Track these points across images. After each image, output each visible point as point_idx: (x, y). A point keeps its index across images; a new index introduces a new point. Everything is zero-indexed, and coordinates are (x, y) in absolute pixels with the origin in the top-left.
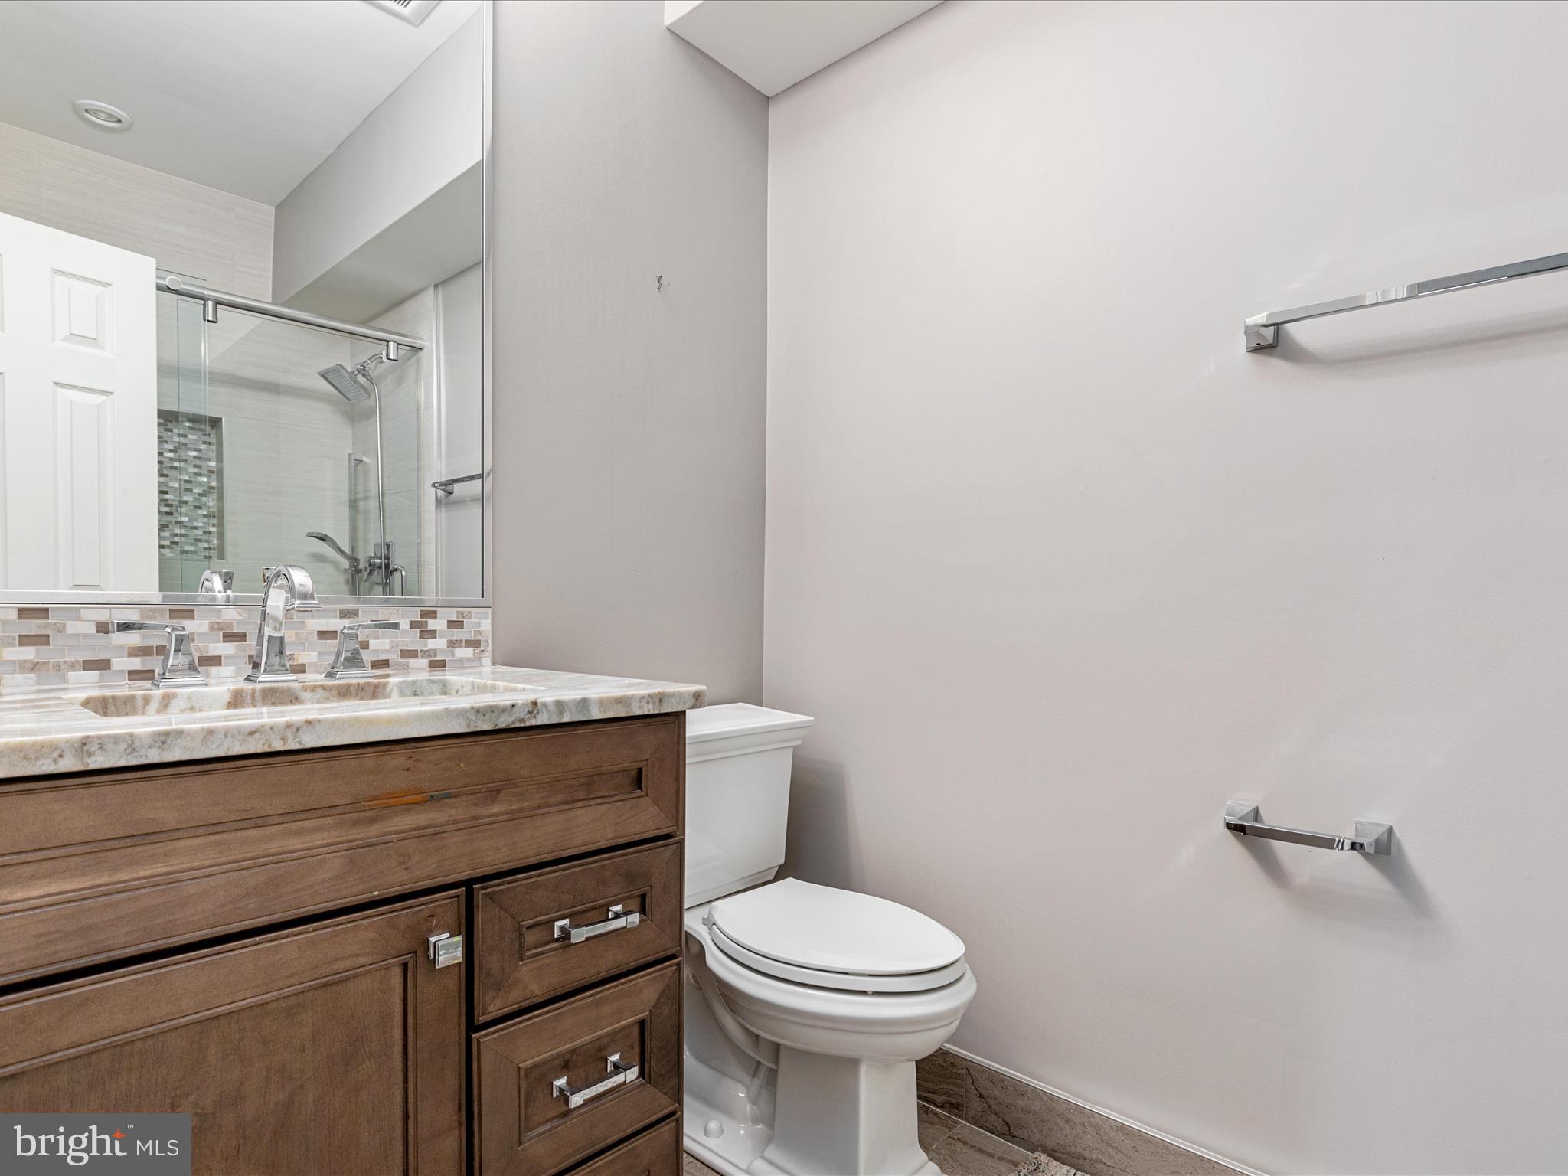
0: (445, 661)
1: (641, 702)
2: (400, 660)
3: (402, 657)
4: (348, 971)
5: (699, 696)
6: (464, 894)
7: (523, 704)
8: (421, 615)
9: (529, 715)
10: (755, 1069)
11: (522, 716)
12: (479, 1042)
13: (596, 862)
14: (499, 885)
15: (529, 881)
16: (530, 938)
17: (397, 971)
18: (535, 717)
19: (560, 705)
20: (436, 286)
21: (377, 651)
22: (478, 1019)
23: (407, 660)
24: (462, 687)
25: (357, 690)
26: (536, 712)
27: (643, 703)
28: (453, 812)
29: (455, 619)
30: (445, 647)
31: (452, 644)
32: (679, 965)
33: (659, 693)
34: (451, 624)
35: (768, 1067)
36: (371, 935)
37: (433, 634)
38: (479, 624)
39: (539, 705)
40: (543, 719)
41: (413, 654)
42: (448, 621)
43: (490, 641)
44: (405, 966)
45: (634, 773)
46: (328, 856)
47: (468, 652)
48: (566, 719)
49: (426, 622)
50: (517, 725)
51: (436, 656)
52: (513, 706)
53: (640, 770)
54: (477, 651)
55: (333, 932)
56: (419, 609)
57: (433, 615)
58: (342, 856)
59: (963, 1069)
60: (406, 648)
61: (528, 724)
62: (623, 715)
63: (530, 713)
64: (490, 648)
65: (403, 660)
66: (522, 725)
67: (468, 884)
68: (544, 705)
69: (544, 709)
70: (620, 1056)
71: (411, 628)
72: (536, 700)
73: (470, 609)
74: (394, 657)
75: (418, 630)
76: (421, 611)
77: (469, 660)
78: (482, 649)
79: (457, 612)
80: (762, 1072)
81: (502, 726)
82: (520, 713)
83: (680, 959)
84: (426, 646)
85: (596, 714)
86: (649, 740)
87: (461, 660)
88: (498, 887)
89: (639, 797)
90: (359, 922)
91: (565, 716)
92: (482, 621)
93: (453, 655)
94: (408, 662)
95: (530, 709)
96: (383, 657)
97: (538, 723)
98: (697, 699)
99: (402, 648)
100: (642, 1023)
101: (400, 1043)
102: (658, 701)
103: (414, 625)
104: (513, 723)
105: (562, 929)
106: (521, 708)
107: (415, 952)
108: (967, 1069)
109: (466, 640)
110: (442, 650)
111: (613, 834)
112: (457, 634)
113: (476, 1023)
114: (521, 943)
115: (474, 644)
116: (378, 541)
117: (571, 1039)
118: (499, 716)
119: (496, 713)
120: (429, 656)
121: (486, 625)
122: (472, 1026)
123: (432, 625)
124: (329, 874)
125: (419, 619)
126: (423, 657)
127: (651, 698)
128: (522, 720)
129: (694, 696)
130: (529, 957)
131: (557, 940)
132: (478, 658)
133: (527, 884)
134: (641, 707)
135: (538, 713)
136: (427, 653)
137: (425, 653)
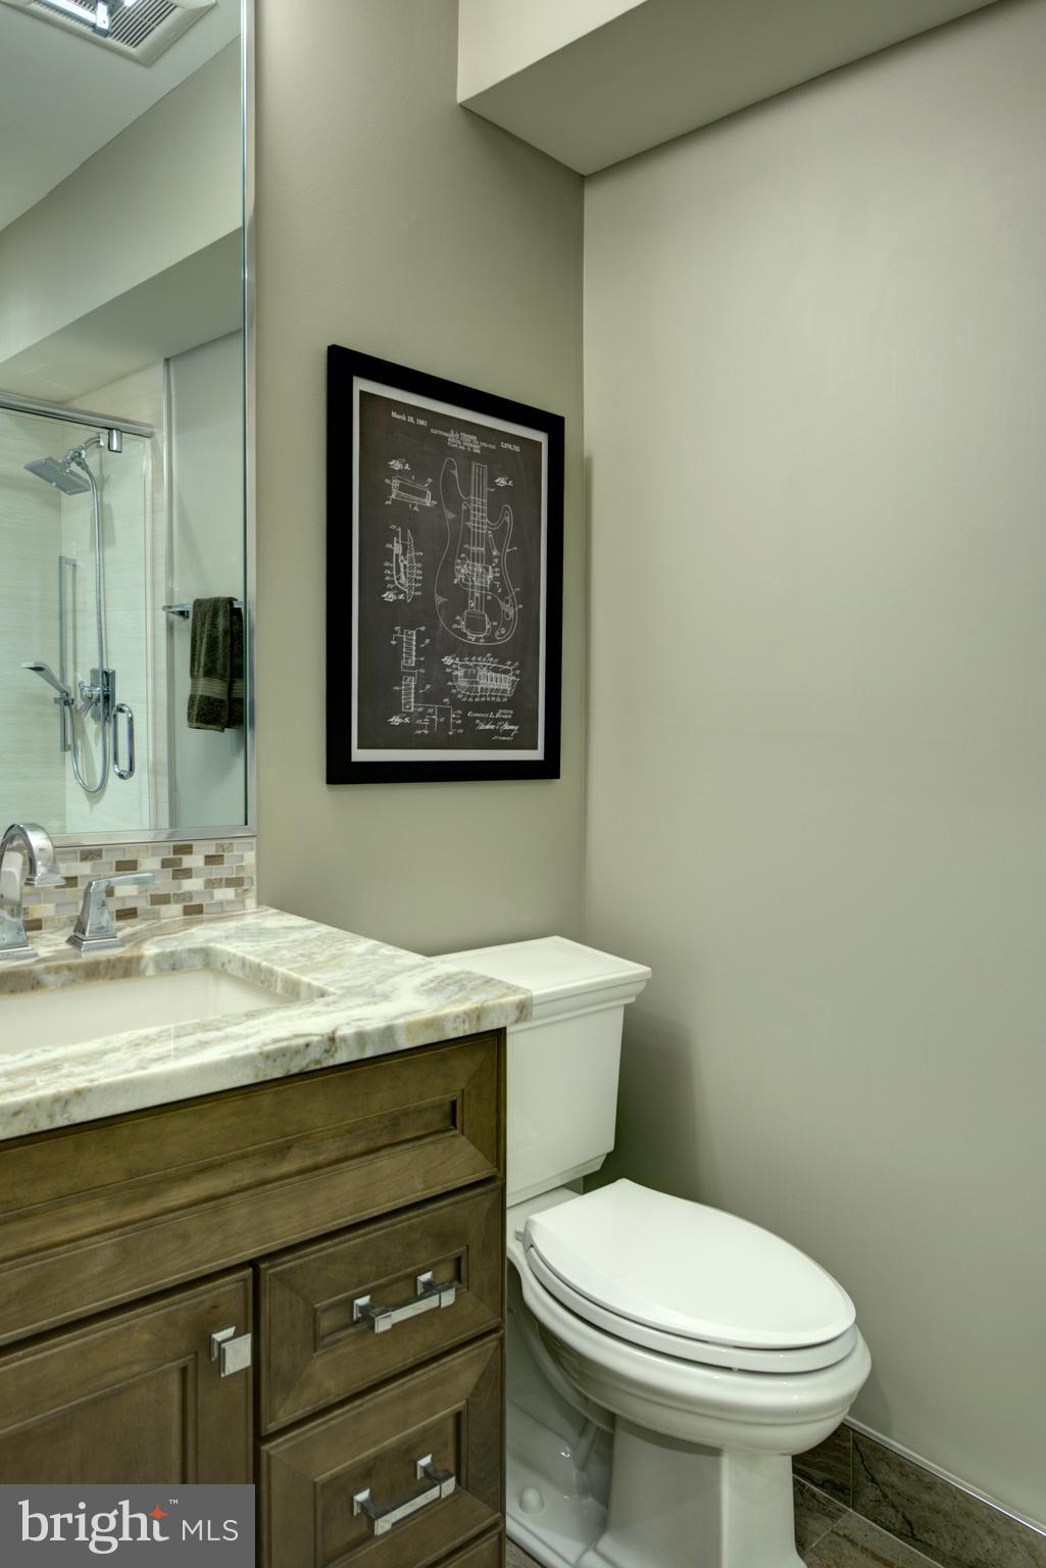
0: (202, 905)
1: (455, 1022)
2: (150, 907)
3: (152, 904)
4: (120, 1382)
5: (523, 1006)
6: (251, 1277)
7: (318, 1042)
8: (174, 851)
9: (325, 1055)
10: (583, 1426)
11: (318, 1056)
12: (269, 1456)
13: (401, 1223)
14: (290, 1261)
15: (323, 1253)
16: (326, 1323)
17: (176, 1377)
18: (332, 1056)
19: (361, 1037)
20: (167, 361)
21: (123, 898)
22: (266, 1430)
23: (157, 907)
24: (230, 961)
25: (107, 968)
26: (333, 1049)
27: (457, 1024)
28: (237, 1176)
29: (214, 854)
30: (202, 888)
31: (211, 884)
32: (501, 1340)
33: (477, 1008)
34: (210, 860)
35: (598, 1428)
36: (146, 1337)
37: (187, 873)
38: (241, 858)
39: (337, 1040)
40: (342, 1056)
41: (163, 899)
42: (207, 857)
43: (255, 877)
44: (184, 1371)
45: (447, 1108)
46: (97, 1245)
47: (228, 893)
48: (369, 1053)
49: (181, 859)
50: (313, 1067)
51: (191, 899)
52: (307, 1045)
53: (454, 1103)
54: (240, 890)
55: (104, 1337)
56: (172, 844)
57: (187, 849)
58: (113, 1244)
59: (849, 1441)
60: (156, 892)
61: (324, 1065)
62: (436, 1040)
63: (327, 1051)
64: (254, 887)
65: (153, 907)
66: (318, 1067)
67: (253, 1263)
68: (344, 1039)
69: (343, 1044)
70: (432, 1459)
71: (163, 867)
72: (334, 1032)
73: (231, 841)
74: (142, 904)
75: (171, 870)
76: (174, 846)
77: (229, 902)
78: (245, 888)
79: (217, 845)
80: (591, 1432)
81: (295, 1070)
82: (315, 1053)
83: (502, 1331)
84: (180, 887)
85: (404, 1043)
86: (464, 1068)
87: (221, 904)
88: (288, 1263)
89: (453, 1136)
90: (133, 1322)
91: (368, 1048)
92: (246, 854)
93: (212, 897)
94: (159, 909)
95: (328, 1047)
96: (129, 905)
97: (336, 1063)
98: (521, 1012)
99: (152, 893)
100: (458, 1416)
101: (178, 1462)
102: (475, 1019)
103: (165, 864)
104: (307, 1066)
105: (362, 1308)
106: (316, 1046)
107: (196, 1353)
108: (854, 1441)
109: (226, 879)
110: (198, 893)
111: (423, 1186)
112: (217, 872)
113: (263, 1434)
114: (315, 1329)
115: (235, 882)
116: (96, 666)
117: (375, 1443)
118: (291, 1060)
119: (288, 1056)
120: (184, 900)
121: (250, 858)
122: (260, 1438)
123: (188, 861)
124: (99, 1269)
125: (172, 856)
126: (176, 902)
127: (467, 1015)
128: (318, 1062)
129: (517, 1007)
130: (325, 1347)
131: (358, 1321)
132: (240, 900)
133: (321, 1257)
134: (456, 1029)
135: (336, 1051)
136: (182, 897)
137: (180, 897)
